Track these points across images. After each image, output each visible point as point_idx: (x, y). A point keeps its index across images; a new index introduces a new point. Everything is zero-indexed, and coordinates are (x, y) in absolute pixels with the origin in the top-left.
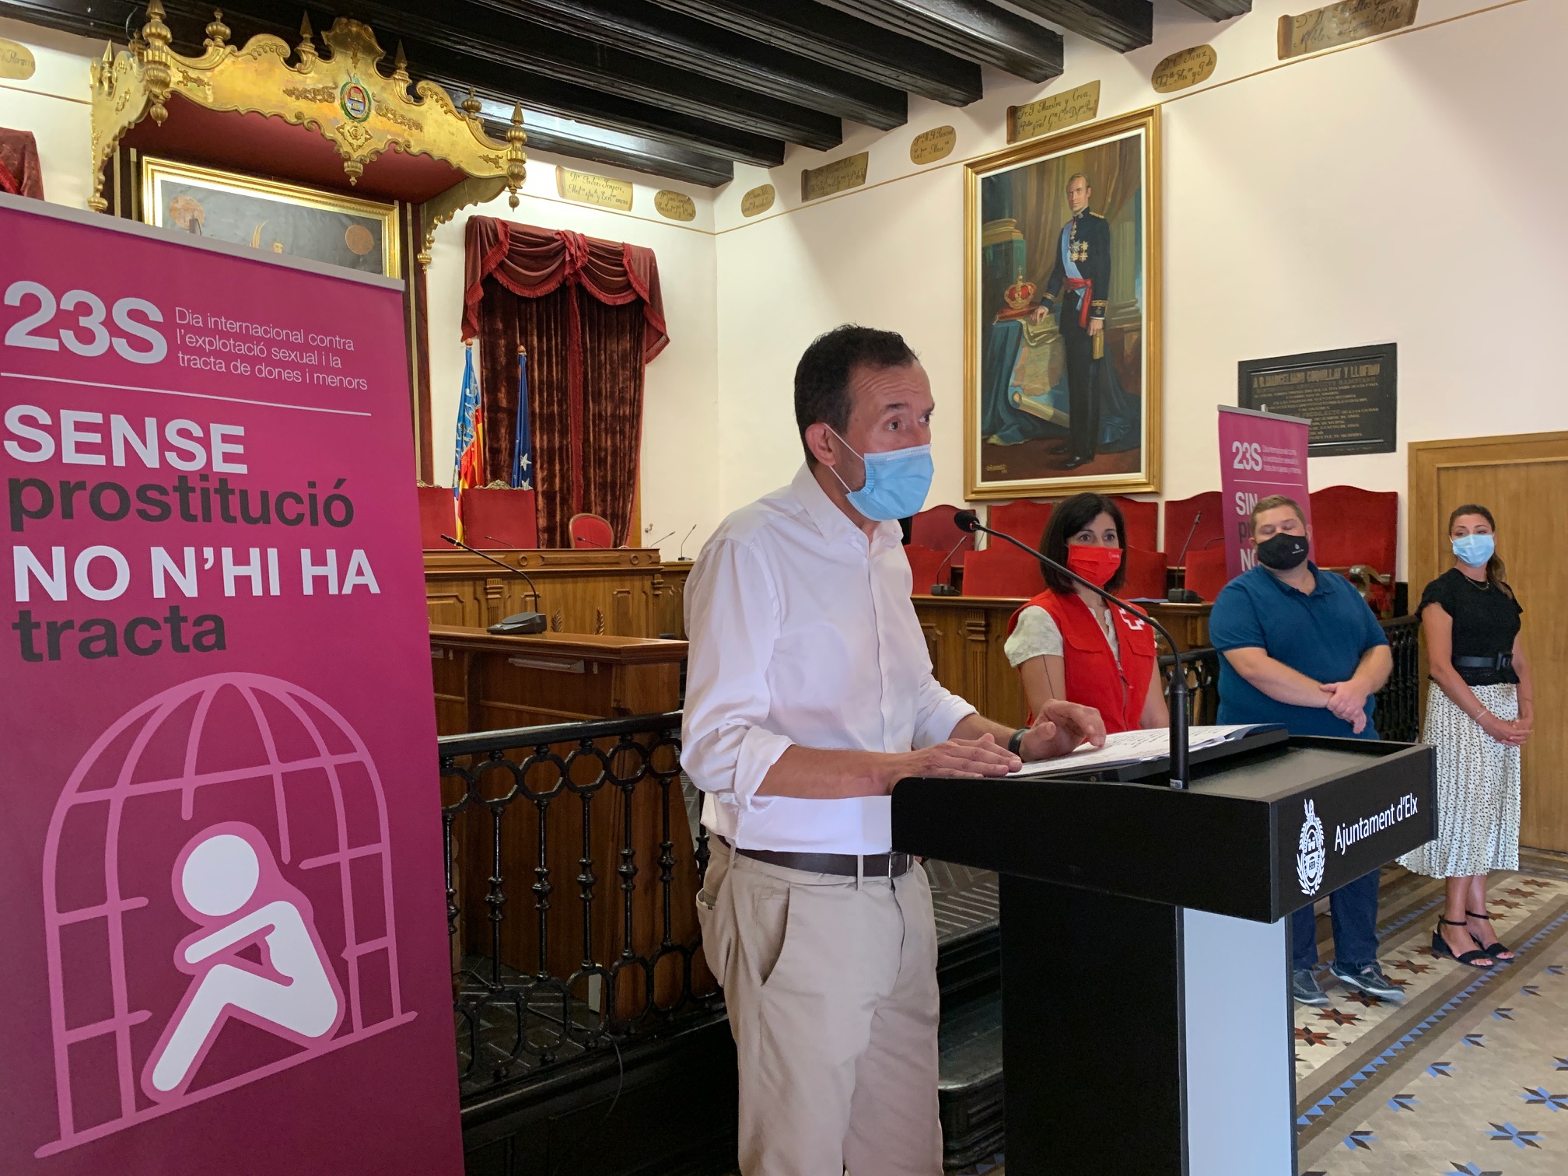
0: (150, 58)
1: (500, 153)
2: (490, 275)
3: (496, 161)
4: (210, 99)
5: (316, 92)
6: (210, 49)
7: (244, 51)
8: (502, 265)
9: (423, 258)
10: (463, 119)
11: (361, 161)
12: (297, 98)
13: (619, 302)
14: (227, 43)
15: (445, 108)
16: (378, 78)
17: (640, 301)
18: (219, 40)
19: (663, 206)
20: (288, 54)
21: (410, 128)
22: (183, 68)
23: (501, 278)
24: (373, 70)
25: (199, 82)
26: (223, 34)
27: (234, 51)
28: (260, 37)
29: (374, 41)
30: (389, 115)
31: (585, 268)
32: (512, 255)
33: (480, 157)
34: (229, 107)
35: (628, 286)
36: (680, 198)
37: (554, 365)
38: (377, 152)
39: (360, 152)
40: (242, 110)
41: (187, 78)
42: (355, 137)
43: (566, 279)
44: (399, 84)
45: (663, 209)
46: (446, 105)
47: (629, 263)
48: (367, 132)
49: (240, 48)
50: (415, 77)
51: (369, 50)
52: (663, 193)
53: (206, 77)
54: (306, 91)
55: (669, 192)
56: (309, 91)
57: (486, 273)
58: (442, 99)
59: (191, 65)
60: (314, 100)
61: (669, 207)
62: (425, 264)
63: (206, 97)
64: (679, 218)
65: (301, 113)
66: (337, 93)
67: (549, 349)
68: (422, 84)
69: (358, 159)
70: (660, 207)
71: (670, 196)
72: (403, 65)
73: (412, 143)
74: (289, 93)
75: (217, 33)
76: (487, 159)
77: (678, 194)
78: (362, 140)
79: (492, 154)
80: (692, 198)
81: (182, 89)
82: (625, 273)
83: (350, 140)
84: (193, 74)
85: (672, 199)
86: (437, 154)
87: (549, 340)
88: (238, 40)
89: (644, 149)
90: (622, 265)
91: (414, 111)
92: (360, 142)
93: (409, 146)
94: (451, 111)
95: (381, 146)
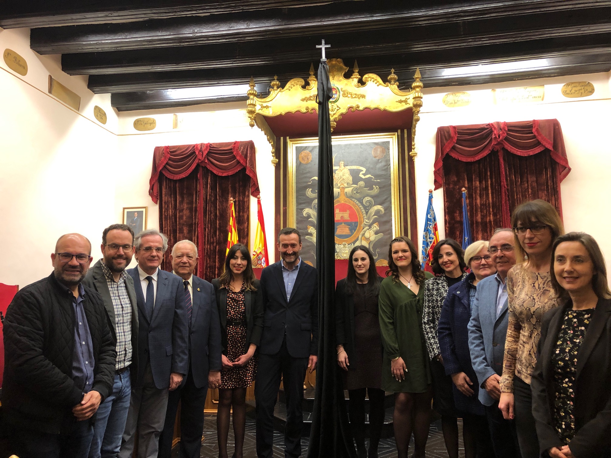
0: (249, 103)
1: (407, 97)
2: (447, 154)
3: (405, 102)
4: (271, 113)
5: (315, 96)
6: (271, 92)
7: (285, 88)
8: (454, 148)
9: (412, 154)
10: (387, 86)
11: (335, 121)
12: (307, 101)
13: (531, 154)
14: (278, 88)
15: (378, 84)
16: (345, 81)
17: (547, 150)
18: (275, 88)
19: (568, 92)
20: (303, 83)
21: (359, 98)
22: (261, 103)
23: (454, 155)
24: (342, 78)
25: (267, 107)
26: (276, 84)
27: (281, 90)
28: (292, 81)
29: (342, 65)
30: (349, 96)
31: (506, 139)
32: (459, 142)
33: (397, 102)
34: (279, 114)
35: (538, 143)
36: (581, 84)
37: (490, 195)
38: (342, 114)
40: (283, 113)
41: (263, 107)
43: (493, 147)
44: (354, 80)
45: (568, 94)
46: (378, 82)
47: (537, 130)
48: (338, 107)
49: (283, 88)
50: (362, 74)
51: (340, 70)
52: (568, 85)
53: (269, 104)
54: (311, 97)
55: (572, 83)
56: (312, 97)
57: (445, 154)
58: (376, 80)
59: (264, 101)
60: (314, 100)
61: (573, 91)
62: (414, 156)
63: (269, 113)
64: (581, 96)
65: (307, 107)
67: (487, 187)
68: (366, 76)
69: (333, 120)
70: (565, 93)
71: (573, 85)
72: (357, 71)
73: (360, 105)
74: (303, 100)
75: (274, 85)
76: (401, 102)
77: (580, 83)
78: (336, 110)
79: (403, 98)
80: (590, 82)
81: (261, 112)
82: (535, 137)
84: (265, 104)
85: (575, 86)
86: (373, 106)
87: (486, 182)
88: (283, 86)
89: (554, 64)
90: (532, 133)
91: (362, 90)
92: (334, 112)
93: (358, 107)
94: (380, 84)
95: (343, 110)
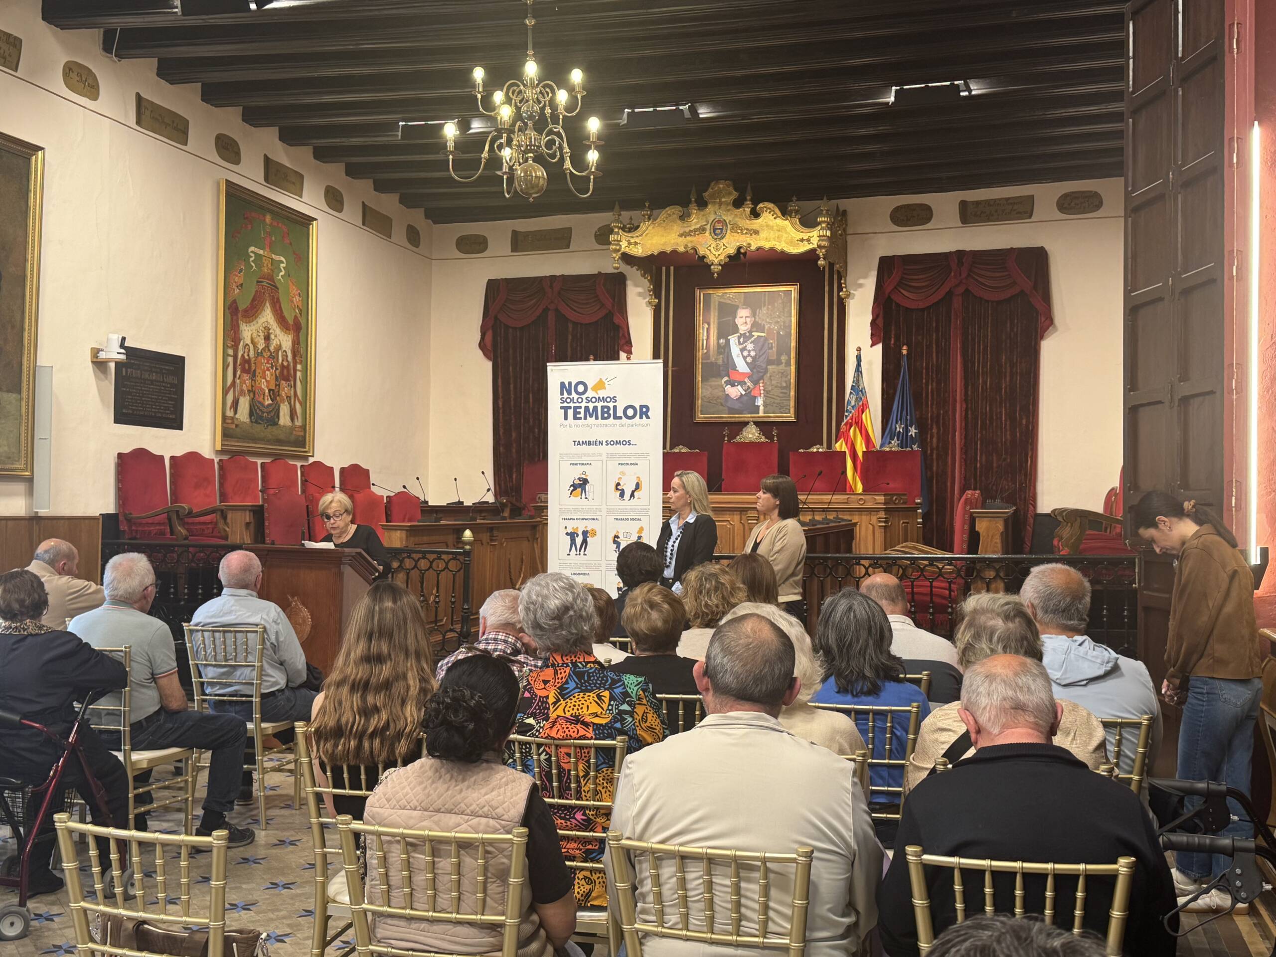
0: (613, 239)
1: (811, 234)
2: (889, 297)
3: (808, 240)
4: (640, 251)
5: (695, 230)
6: (641, 226)
7: (659, 219)
8: (897, 288)
9: (844, 294)
10: (787, 219)
11: (720, 263)
12: (686, 237)
13: (1003, 297)
14: (649, 219)
15: (775, 216)
16: (734, 212)
17: (1022, 293)
18: (646, 219)
19: (1065, 206)
20: (682, 213)
21: (751, 235)
22: (628, 239)
23: (897, 298)
24: (730, 207)
25: (636, 243)
26: (647, 215)
27: (653, 222)
28: (667, 209)
29: (731, 188)
30: (739, 231)
33: (798, 241)
34: (650, 253)
35: (1014, 283)
36: (1085, 195)
38: (729, 257)
39: (720, 258)
40: (656, 253)
41: (630, 243)
42: (717, 250)
43: (951, 289)
44: (746, 211)
45: (1064, 208)
46: (775, 213)
48: (724, 245)
49: (656, 219)
51: (728, 196)
52: (1066, 195)
53: (638, 240)
56: (692, 231)
57: (886, 295)
58: (773, 211)
59: (632, 236)
60: (695, 235)
61: (1072, 206)
62: (845, 298)
63: (638, 251)
64: (1085, 212)
65: (686, 245)
66: (708, 227)
68: (761, 205)
69: (718, 263)
70: (1062, 208)
71: (1074, 196)
72: (749, 198)
73: (752, 244)
74: (681, 235)
75: (644, 216)
76: (802, 240)
77: (1083, 192)
78: (721, 251)
79: (805, 237)
80: (1098, 191)
81: (627, 250)
82: (1009, 273)
83: (714, 252)
84: (632, 241)
85: (1075, 198)
86: (767, 245)
88: (655, 216)
90: (1006, 267)
91: (756, 223)
92: (719, 252)
93: (749, 245)
94: (778, 217)
95: (731, 251)
